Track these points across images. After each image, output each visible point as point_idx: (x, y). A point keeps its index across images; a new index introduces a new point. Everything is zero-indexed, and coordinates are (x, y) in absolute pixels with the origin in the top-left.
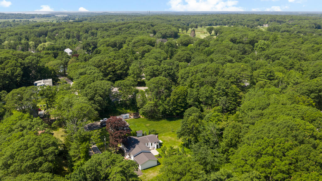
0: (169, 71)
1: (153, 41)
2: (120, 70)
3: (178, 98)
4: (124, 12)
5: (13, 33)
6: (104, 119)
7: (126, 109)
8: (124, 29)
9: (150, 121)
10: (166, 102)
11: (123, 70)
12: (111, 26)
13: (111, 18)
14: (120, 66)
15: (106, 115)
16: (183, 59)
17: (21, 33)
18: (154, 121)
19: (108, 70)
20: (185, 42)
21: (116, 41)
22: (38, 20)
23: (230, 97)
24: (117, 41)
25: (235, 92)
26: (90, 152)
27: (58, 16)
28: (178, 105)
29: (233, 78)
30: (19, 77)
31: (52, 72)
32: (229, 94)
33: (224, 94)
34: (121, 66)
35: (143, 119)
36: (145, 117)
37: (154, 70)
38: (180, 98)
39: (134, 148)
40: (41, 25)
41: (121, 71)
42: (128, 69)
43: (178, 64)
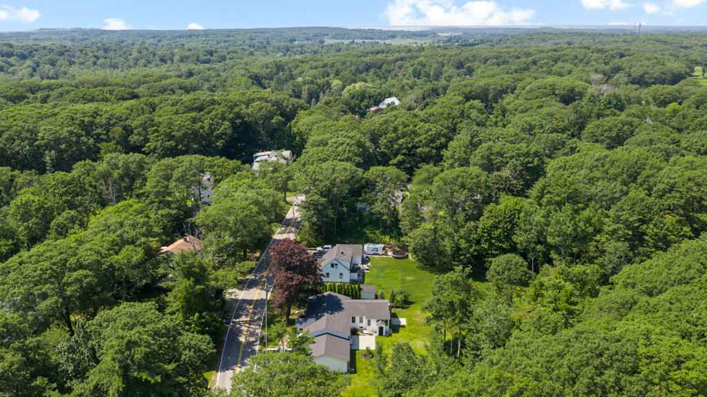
0: (526, 160)
1: (577, 90)
2: (427, 145)
3: (495, 227)
4: (593, 28)
5: (320, 63)
6: (326, 246)
7: (384, 233)
8: (543, 62)
9: (423, 272)
10: (462, 232)
11: (432, 148)
12: (519, 56)
13: (544, 40)
14: (426, 138)
15: (339, 239)
16: (606, 134)
17: (333, 64)
18: (431, 272)
19: (398, 144)
20: (665, 97)
21: (490, 85)
22: (396, 42)
23: (648, 246)
24: (492, 86)
25: (665, 236)
26: (248, 307)
27: (441, 34)
28: (491, 245)
29: (678, 195)
30: (224, 139)
31: (297, 138)
32: (647, 238)
33: (628, 234)
34: (429, 138)
35: (412, 262)
36: (416, 259)
37: (491, 154)
38: (500, 228)
39: (317, 319)
40: (386, 51)
41: (426, 150)
42: (445, 146)
43: (574, 146)
